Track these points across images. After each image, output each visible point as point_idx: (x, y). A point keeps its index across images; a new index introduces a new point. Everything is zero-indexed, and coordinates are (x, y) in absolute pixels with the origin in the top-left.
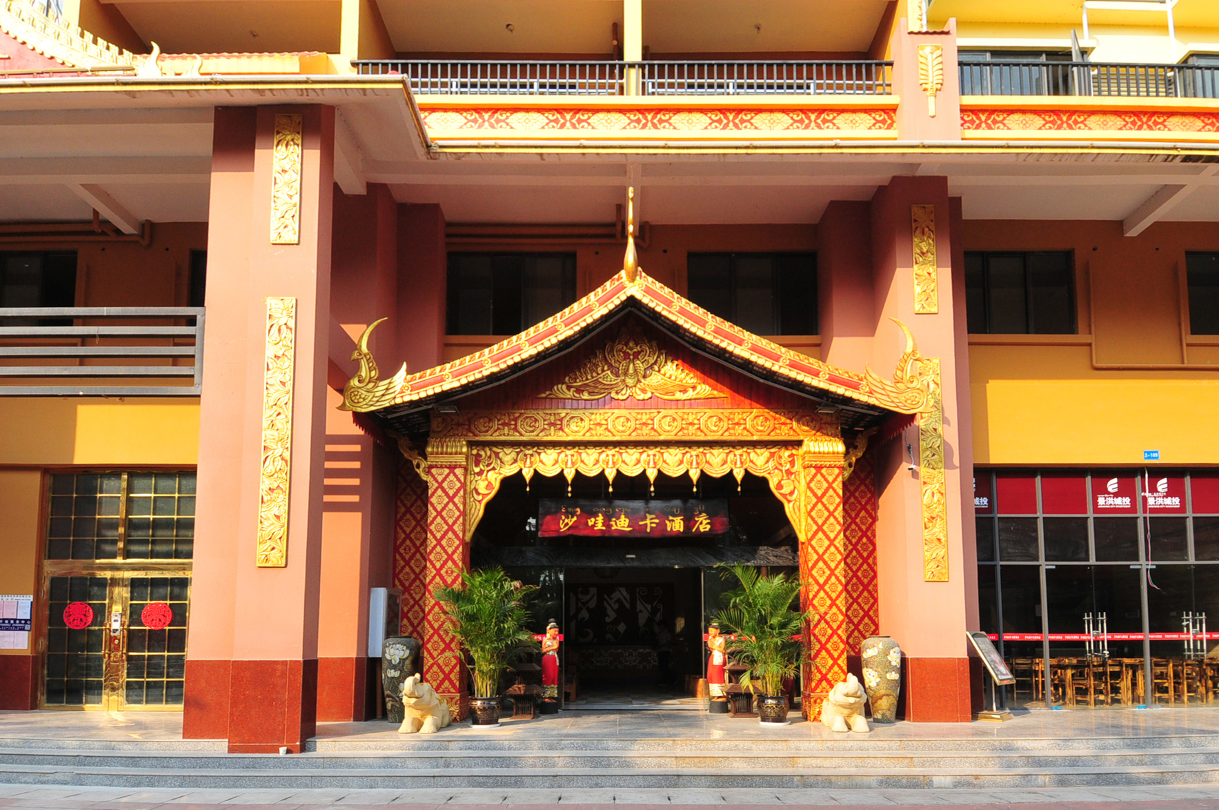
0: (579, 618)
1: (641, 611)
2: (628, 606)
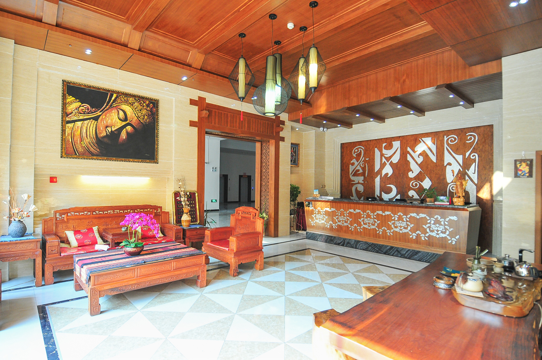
0: (383, 174)
1: (449, 164)
2: (434, 159)
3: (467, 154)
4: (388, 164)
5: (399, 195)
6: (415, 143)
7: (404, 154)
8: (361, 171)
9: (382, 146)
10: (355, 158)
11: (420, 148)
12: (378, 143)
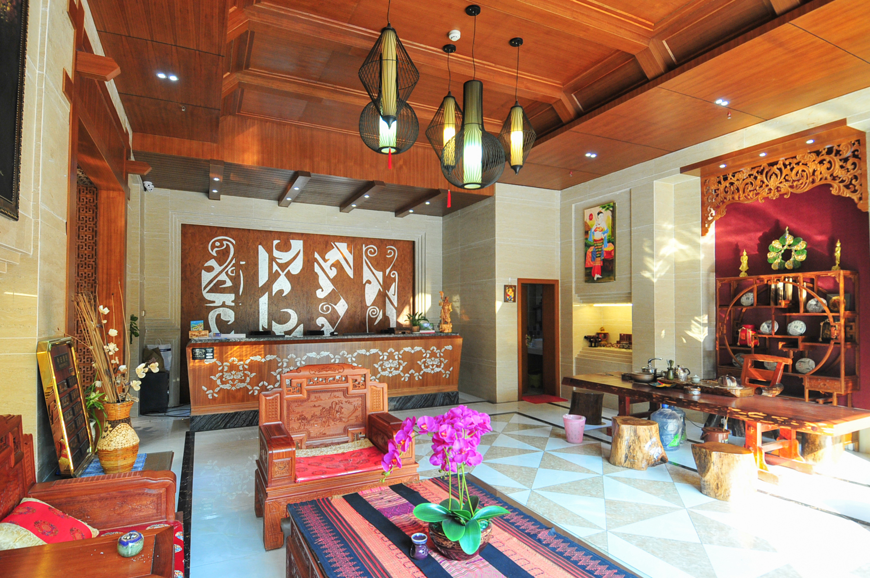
0: (275, 290)
1: (369, 282)
2: (350, 273)
3: (388, 271)
4: (283, 275)
5: (302, 325)
6: (326, 248)
7: (309, 263)
8: (229, 284)
9: (273, 244)
10: (214, 257)
11: (333, 256)
12: (265, 237)
